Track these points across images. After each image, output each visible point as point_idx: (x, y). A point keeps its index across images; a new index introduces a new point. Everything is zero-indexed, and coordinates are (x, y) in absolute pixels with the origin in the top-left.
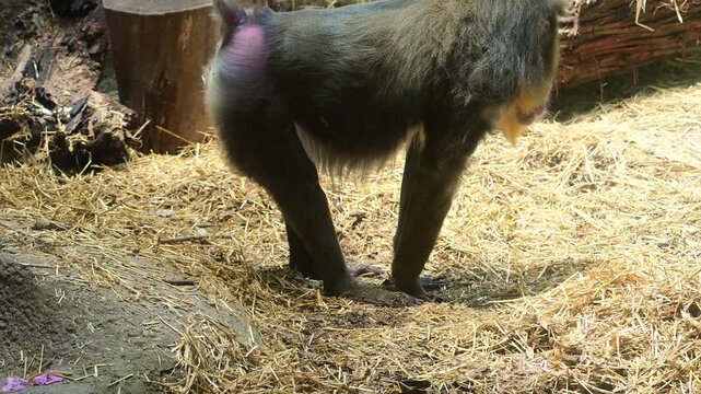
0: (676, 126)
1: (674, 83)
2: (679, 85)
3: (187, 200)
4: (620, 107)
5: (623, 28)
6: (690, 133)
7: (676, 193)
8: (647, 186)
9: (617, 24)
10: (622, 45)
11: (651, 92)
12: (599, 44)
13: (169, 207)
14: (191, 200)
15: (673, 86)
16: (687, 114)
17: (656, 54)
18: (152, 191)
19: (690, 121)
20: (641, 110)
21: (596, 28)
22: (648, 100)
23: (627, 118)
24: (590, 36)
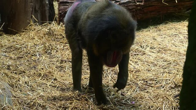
0: (172, 35)
1: (174, 21)
2: (176, 21)
3: (12, 51)
4: (156, 27)
5: (158, 3)
6: (175, 38)
7: (163, 58)
8: (154, 55)
9: (156, 2)
10: (158, 8)
11: (166, 23)
12: (150, 8)
13: (6, 52)
14: (13, 51)
15: (174, 22)
16: (176, 31)
17: (169, 12)
18: (2, 47)
19: (176, 33)
20: (162, 29)
21: (150, 3)
22: (165, 26)
23: (158, 31)
24: (148, 5)
